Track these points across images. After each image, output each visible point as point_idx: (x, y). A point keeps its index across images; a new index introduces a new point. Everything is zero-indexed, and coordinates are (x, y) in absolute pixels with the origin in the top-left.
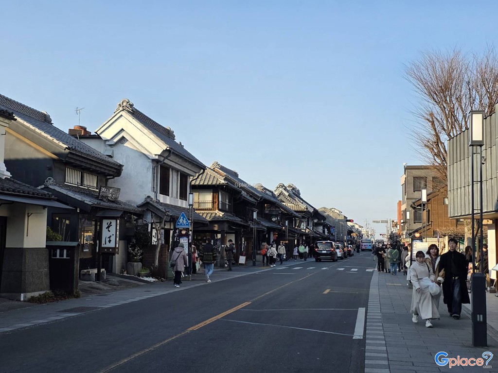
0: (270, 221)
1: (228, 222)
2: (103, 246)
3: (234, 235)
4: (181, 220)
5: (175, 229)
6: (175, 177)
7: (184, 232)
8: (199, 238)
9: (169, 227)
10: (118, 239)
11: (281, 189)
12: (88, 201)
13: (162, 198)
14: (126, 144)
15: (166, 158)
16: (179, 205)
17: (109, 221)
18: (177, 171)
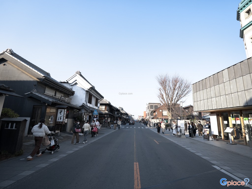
0: (118, 115)
1: (109, 114)
2: (57, 121)
3: (110, 118)
4: (95, 112)
5: (93, 115)
6: (94, 99)
7: (95, 116)
8: (101, 119)
9: (91, 115)
10: (65, 118)
11: (120, 108)
12: (51, 100)
13: (89, 105)
14: (77, 85)
15: (91, 91)
16: (95, 108)
17: (61, 110)
18: (95, 97)
